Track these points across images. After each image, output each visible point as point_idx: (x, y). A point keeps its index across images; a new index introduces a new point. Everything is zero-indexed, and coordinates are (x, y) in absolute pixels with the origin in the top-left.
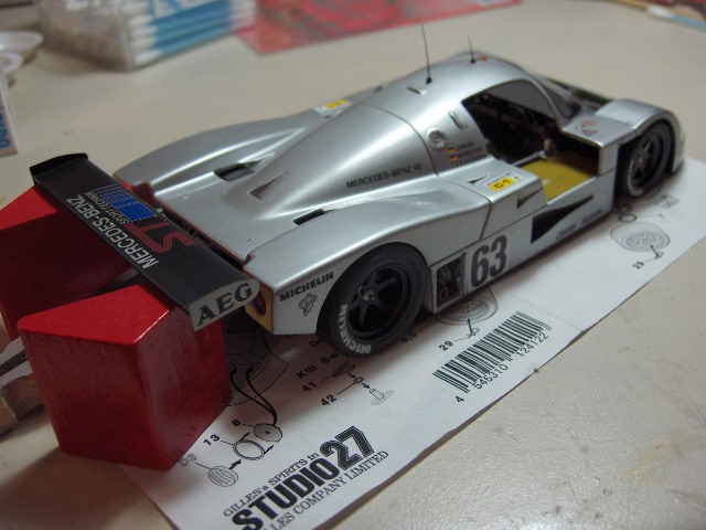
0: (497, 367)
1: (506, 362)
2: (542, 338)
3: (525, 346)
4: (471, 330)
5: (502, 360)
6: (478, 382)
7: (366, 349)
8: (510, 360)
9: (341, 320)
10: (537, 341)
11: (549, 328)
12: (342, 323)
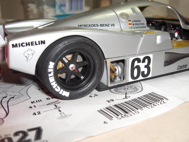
0: (134, 112)
1: (139, 110)
2: (162, 102)
3: (152, 105)
4: (126, 97)
5: (137, 109)
6: (120, 116)
7: (66, 94)
8: (142, 110)
9: (49, 70)
10: (159, 103)
11: (167, 99)
12: (50, 73)
